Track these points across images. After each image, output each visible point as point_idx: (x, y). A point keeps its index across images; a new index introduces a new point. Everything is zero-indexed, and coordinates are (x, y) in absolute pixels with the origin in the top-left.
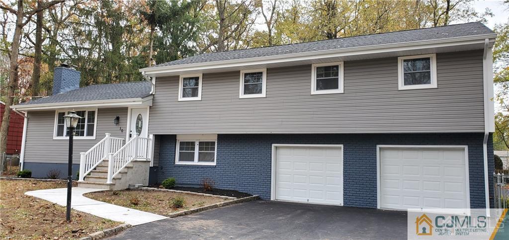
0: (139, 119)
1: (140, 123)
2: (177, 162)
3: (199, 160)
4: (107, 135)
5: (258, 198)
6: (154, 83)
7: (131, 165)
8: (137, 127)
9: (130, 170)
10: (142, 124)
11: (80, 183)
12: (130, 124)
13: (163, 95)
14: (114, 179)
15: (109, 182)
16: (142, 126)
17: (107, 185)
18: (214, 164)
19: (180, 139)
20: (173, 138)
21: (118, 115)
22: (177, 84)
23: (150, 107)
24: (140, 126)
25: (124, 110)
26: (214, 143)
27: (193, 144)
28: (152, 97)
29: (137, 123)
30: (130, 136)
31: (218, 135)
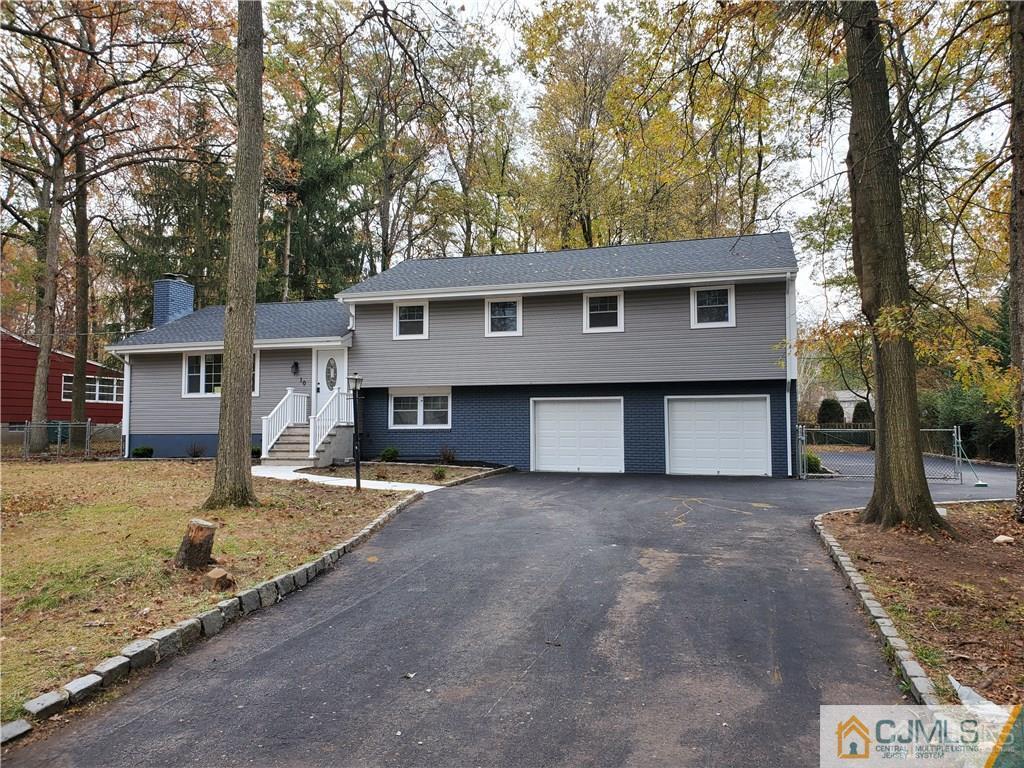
0: (331, 366)
1: (332, 371)
2: (392, 426)
3: (425, 423)
4: (290, 391)
5: (514, 470)
6: (354, 314)
7: (333, 433)
8: (328, 377)
9: (334, 439)
10: (335, 372)
11: (265, 459)
12: (317, 372)
13: (368, 332)
14: (317, 451)
15: (312, 455)
16: (336, 376)
17: (311, 460)
18: (448, 426)
19: (393, 394)
20: (382, 393)
21: (297, 360)
22: (389, 316)
23: (349, 348)
24: (332, 376)
25: (306, 353)
26: (445, 399)
27: (415, 399)
28: (351, 334)
29: (328, 371)
30: (318, 390)
31: (453, 387)
